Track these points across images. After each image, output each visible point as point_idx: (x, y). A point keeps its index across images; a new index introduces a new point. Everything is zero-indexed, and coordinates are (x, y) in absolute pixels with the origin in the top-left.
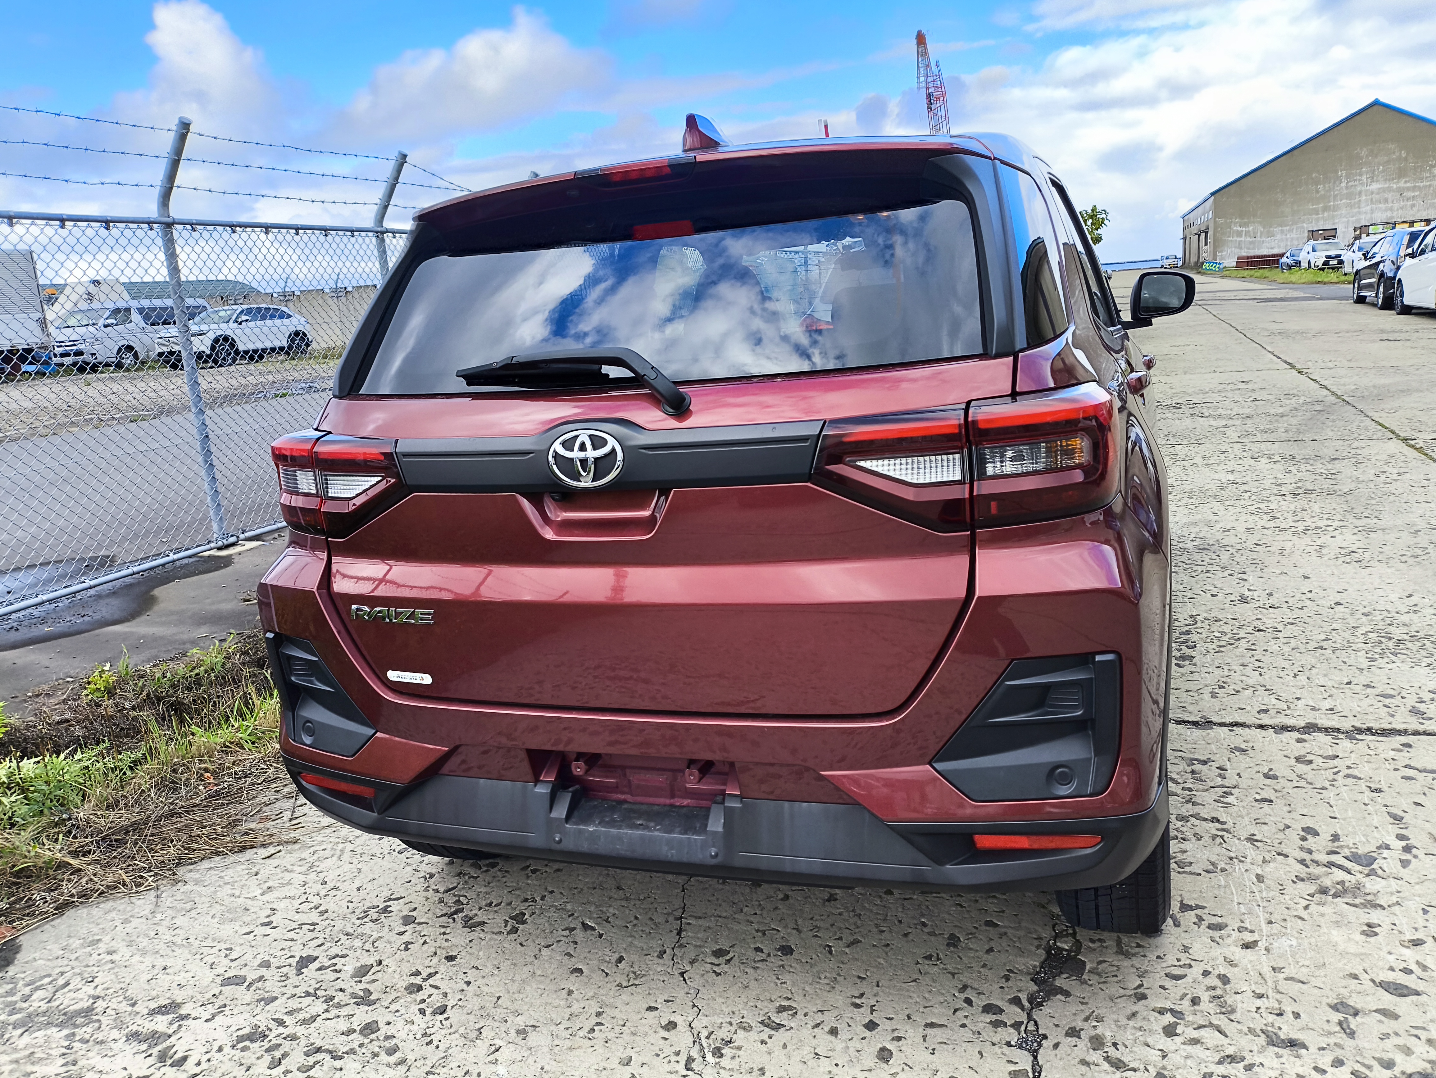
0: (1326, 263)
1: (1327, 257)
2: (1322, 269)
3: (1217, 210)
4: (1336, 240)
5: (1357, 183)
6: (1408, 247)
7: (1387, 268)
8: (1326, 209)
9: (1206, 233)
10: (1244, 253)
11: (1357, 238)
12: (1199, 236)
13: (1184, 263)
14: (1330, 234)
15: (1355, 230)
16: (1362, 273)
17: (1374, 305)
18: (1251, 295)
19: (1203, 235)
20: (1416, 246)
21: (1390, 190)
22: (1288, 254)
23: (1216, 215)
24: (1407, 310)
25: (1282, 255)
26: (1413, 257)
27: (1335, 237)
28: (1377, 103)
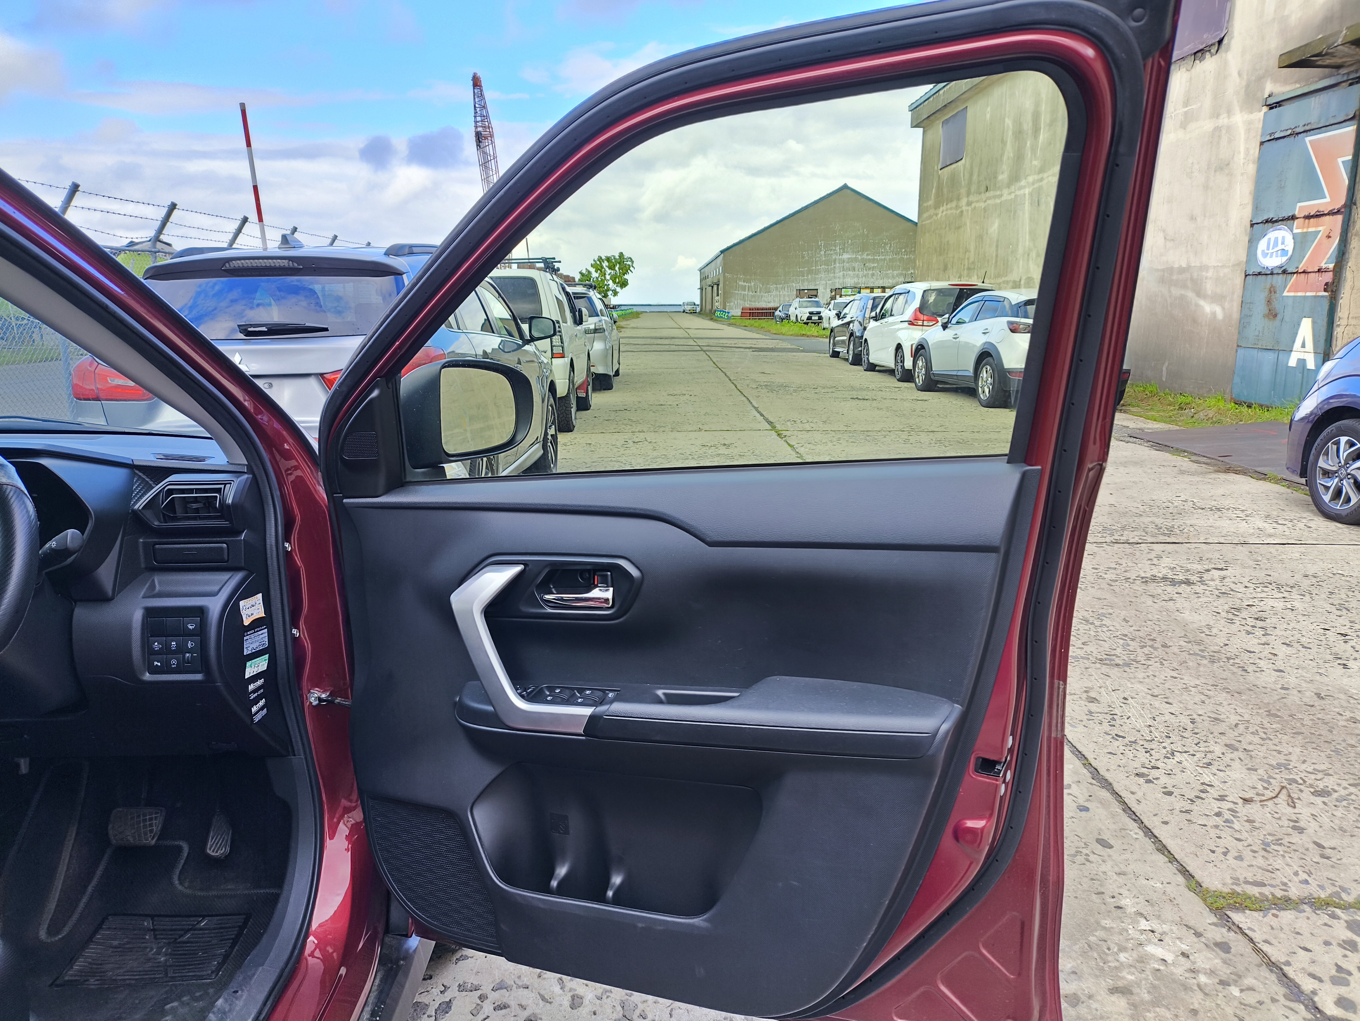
0: (809, 318)
1: (810, 313)
2: (806, 323)
3: (726, 268)
4: (817, 299)
5: (832, 252)
6: (872, 311)
7: (855, 327)
8: (810, 272)
9: (718, 285)
10: (747, 305)
11: (833, 298)
12: (712, 287)
13: (701, 310)
14: (813, 293)
15: (831, 291)
16: (836, 330)
17: (847, 360)
18: (748, 343)
19: (715, 287)
20: (878, 310)
21: (856, 260)
22: (780, 309)
23: (725, 271)
24: (872, 368)
25: (776, 309)
26: (876, 320)
27: (816, 296)
28: (845, 187)
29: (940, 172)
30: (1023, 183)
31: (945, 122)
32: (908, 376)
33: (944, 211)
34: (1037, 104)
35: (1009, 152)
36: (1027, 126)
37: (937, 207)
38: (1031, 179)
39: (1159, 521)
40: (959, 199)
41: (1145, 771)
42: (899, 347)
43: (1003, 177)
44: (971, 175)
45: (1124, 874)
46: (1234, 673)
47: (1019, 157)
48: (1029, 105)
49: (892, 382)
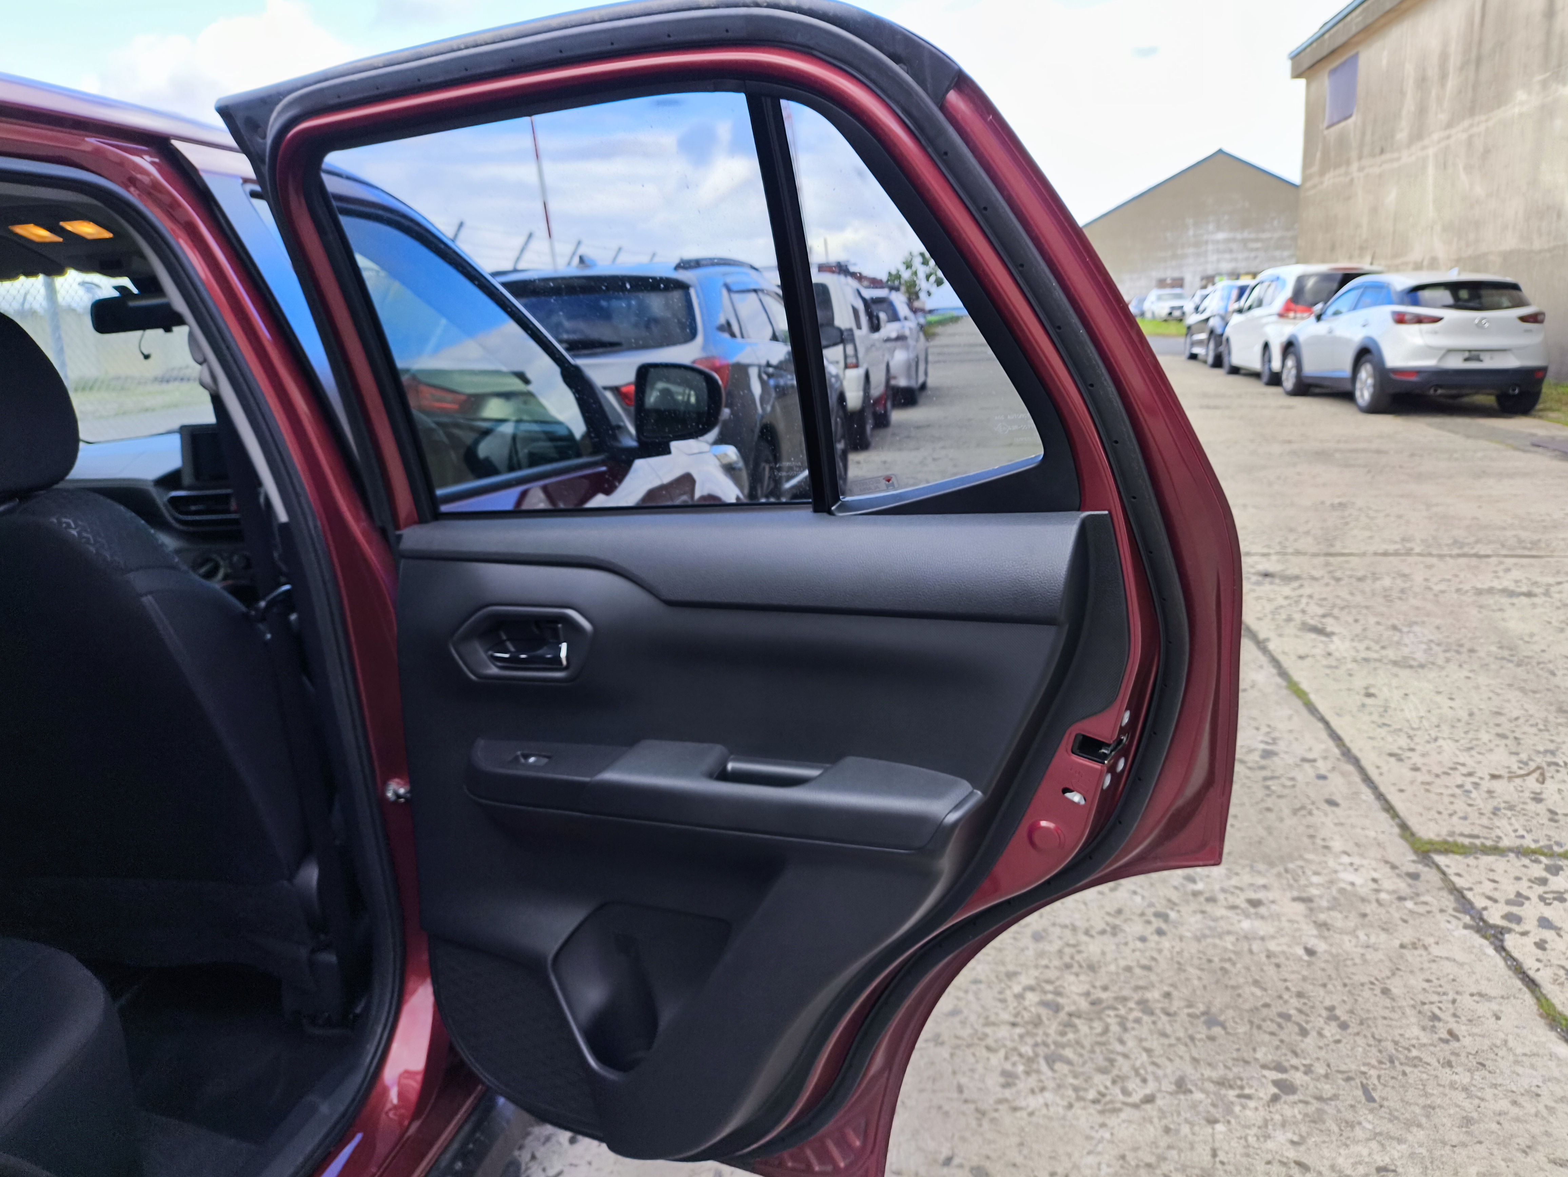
1: (1171, 308)
2: (1165, 321)
4: (1181, 290)
5: (1203, 231)
6: (1235, 303)
7: (1216, 324)
8: (1174, 257)
14: (1177, 283)
15: (1202, 279)
16: (1195, 327)
17: (1205, 362)
21: (1234, 240)
24: (1235, 371)
26: (1240, 314)
27: (1182, 286)
28: (1220, 151)
29: (1326, 132)
30: (1426, 142)
31: (1333, 72)
32: (1275, 380)
33: (1331, 179)
34: (1445, 45)
35: (1409, 105)
36: (1433, 72)
37: (1322, 173)
38: (1436, 137)
39: (1524, 535)
40: (1348, 163)
41: (1400, 752)
42: (1266, 346)
43: (1402, 136)
44: (1363, 134)
45: (1342, 824)
46: (1538, 676)
47: (1422, 111)
48: (1434, 44)
49: (1257, 387)
